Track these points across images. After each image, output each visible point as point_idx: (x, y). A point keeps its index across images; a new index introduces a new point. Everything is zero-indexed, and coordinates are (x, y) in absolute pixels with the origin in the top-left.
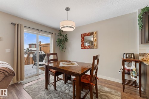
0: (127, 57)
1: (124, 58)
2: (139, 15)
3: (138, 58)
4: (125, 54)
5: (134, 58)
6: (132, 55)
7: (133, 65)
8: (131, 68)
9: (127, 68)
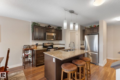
0: (26, 48)
1: (24, 48)
2: (32, 25)
3: (31, 48)
4: (25, 46)
5: (29, 48)
6: (28, 46)
7: (29, 52)
8: (28, 54)
9: (27, 54)
